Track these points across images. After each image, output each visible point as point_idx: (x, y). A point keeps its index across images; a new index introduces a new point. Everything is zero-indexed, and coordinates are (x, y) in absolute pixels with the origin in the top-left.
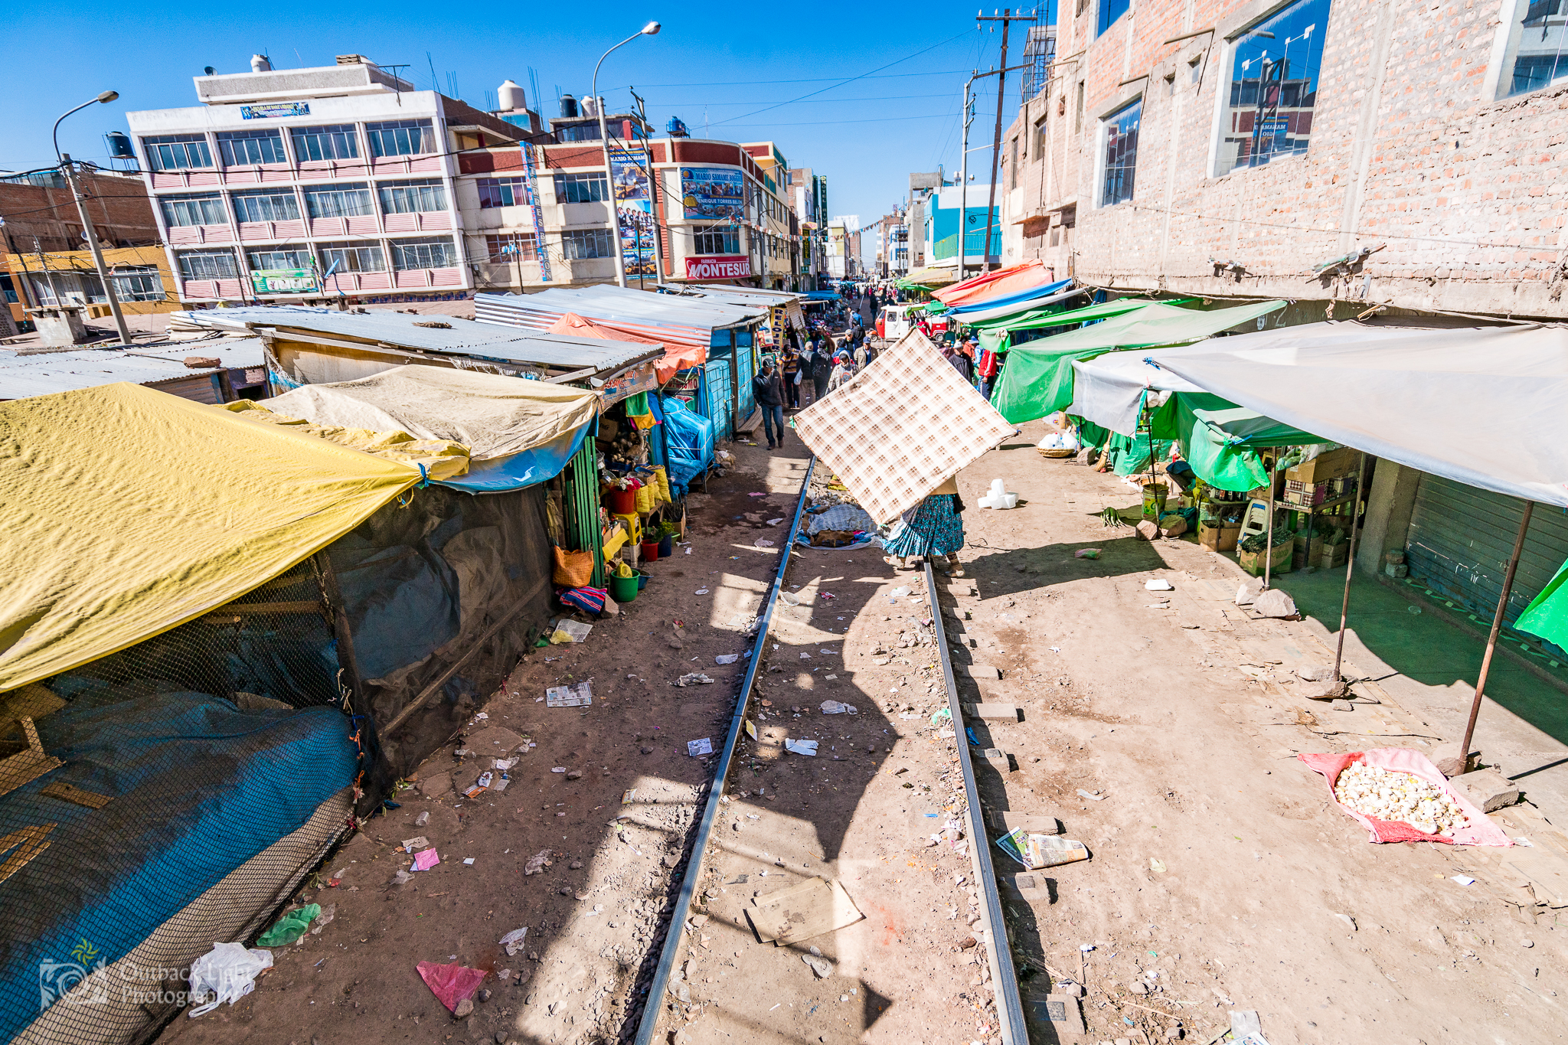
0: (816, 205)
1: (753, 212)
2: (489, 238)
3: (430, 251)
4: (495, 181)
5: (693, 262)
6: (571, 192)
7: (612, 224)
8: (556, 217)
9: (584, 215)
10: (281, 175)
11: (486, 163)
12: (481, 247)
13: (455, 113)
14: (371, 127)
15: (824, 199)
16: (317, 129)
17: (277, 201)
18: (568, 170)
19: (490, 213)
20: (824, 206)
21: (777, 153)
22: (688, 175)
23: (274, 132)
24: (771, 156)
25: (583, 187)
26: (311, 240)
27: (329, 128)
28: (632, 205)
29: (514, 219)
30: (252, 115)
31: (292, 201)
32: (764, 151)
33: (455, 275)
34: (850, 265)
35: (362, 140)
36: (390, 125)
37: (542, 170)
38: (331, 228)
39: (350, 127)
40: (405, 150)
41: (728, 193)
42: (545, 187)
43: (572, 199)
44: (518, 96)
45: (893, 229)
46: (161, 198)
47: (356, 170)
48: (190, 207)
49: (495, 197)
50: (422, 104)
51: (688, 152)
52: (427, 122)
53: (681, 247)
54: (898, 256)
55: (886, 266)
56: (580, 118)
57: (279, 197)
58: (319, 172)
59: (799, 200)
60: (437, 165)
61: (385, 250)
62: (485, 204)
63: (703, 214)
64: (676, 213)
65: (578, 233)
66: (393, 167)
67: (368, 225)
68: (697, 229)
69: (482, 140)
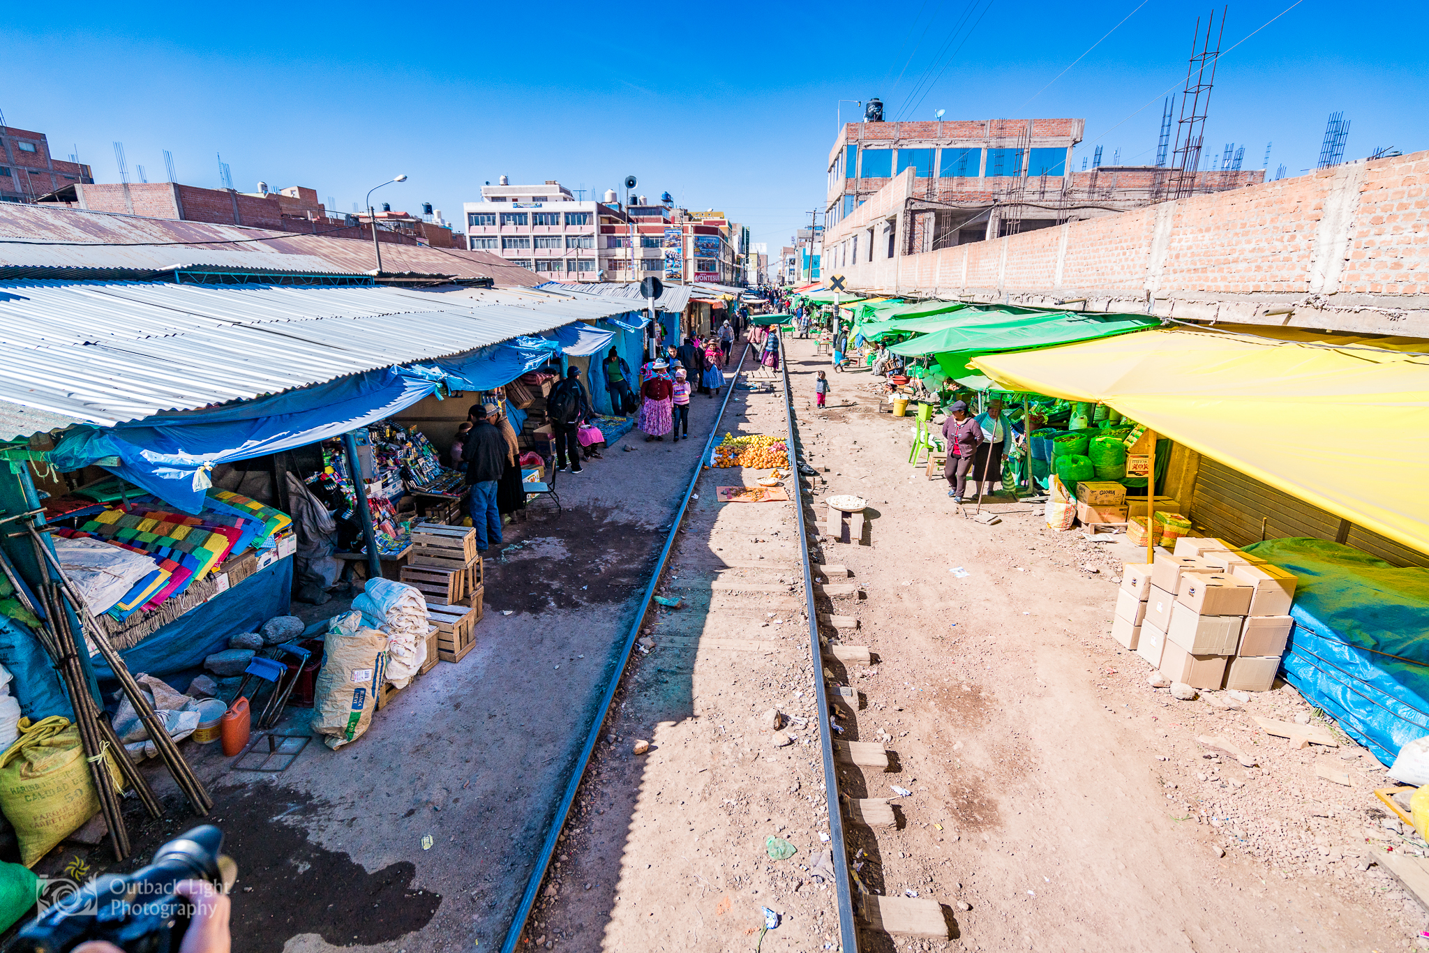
0: (743, 243)
1: (722, 254)
2: (610, 260)
3: (585, 264)
4: (615, 237)
5: (697, 274)
6: (647, 243)
7: (663, 257)
8: (640, 253)
9: (651, 253)
10: (527, 230)
11: (612, 230)
12: (606, 264)
13: (602, 209)
14: (567, 214)
15: (748, 239)
16: (544, 213)
17: (521, 241)
18: (647, 235)
19: (611, 251)
20: (748, 243)
21: (729, 224)
22: (698, 239)
23: (526, 214)
24: (727, 226)
25: (652, 241)
26: (533, 257)
27: (549, 213)
28: (673, 250)
29: (620, 253)
30: (517, 207)
31: (528, 241)
32: (723, 223)
33: (593, 274)
34: (760, 277)
35: (562, 219)
36: (574, 214)
37: (636, 234)
38: (543, 253)
39: (558, 214)
40: (579, 223)
41: (713, 246)
42: (636, 241)
43: (647, 246)
44: (614, 196)
45: (788, 257)
46: (471, 237)
47: (558, 230)
48: (483, 241)
49: (614, 243)
50: (590, 206)
51: (698, 230)
52: (591, 213)
53: (692, 268)
54: (790, 273)
55: (783, 278)
56: (638, 205)
57: (523, 240)
58: (542, 230)
59: (735, 243)
60: (592, 228)
61: (565, 263)
62: (609, 247)
63: (702, 255)
64: (690, 254)
65: (648, 260)
66: (574, 230)
67: (560, 252)
68: (699, 261)
69: (611, 221)
